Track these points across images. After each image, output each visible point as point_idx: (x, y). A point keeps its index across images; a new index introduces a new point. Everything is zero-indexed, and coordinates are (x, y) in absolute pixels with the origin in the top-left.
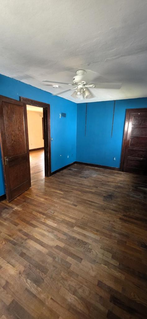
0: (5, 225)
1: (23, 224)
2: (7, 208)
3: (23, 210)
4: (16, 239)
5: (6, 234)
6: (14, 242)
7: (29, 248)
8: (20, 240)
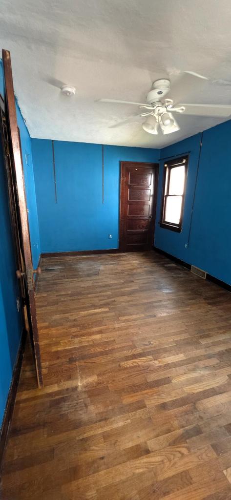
0: (123, 427)
1: (147, 393)
2: (64, 400)
3: (99, 375)
4: (184, 422)
5: (158, 436)
6: (191, 430)
7: (218, 412)
8: (192, 418)
